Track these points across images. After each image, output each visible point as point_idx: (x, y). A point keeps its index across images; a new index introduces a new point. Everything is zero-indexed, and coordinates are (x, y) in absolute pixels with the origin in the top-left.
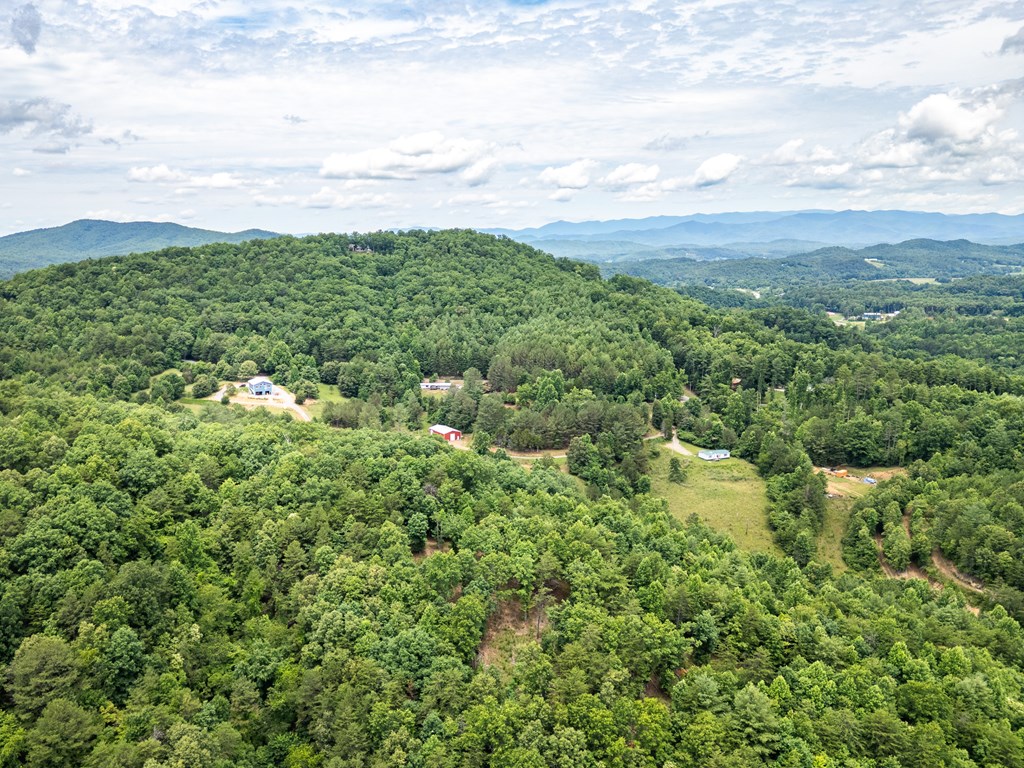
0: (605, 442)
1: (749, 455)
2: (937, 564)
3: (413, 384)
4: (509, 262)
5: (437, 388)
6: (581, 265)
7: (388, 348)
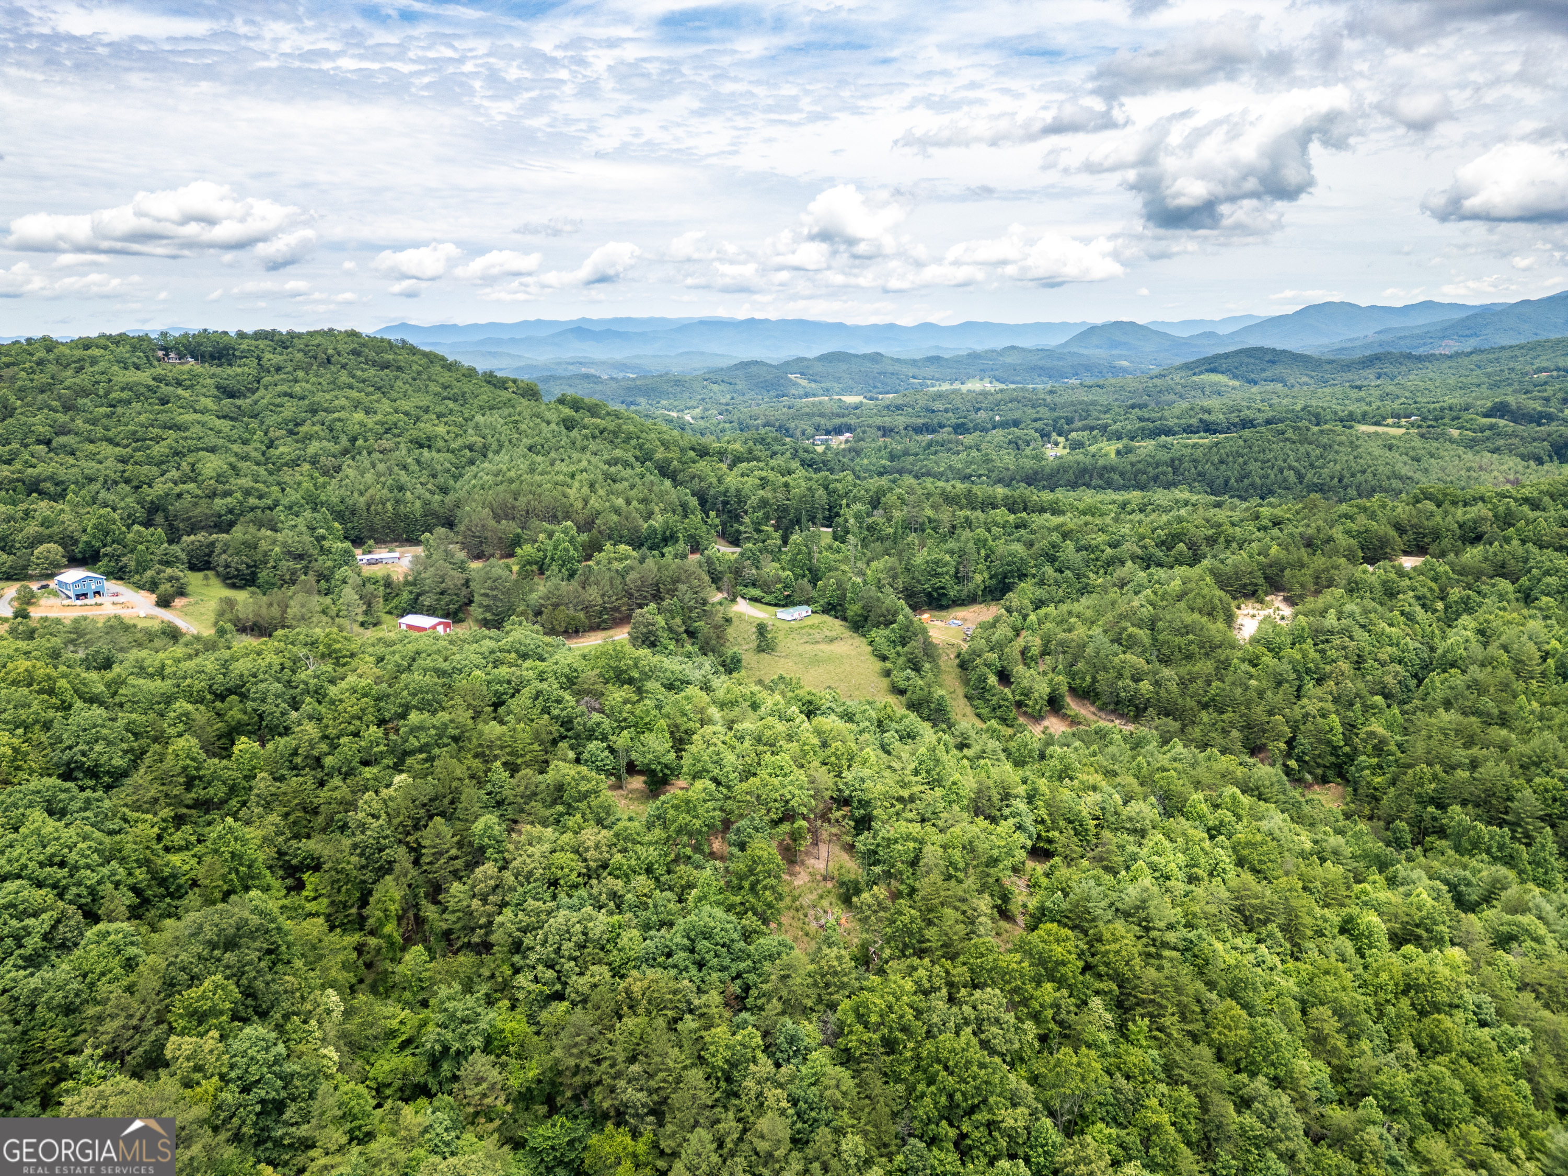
0: (671, 611)
1: (833, 608)
2: (1073, 706)
3: (347, 559)
4: (425, 377)
5: (377, 562)
6: (514, 381)
7: (290, 508)
